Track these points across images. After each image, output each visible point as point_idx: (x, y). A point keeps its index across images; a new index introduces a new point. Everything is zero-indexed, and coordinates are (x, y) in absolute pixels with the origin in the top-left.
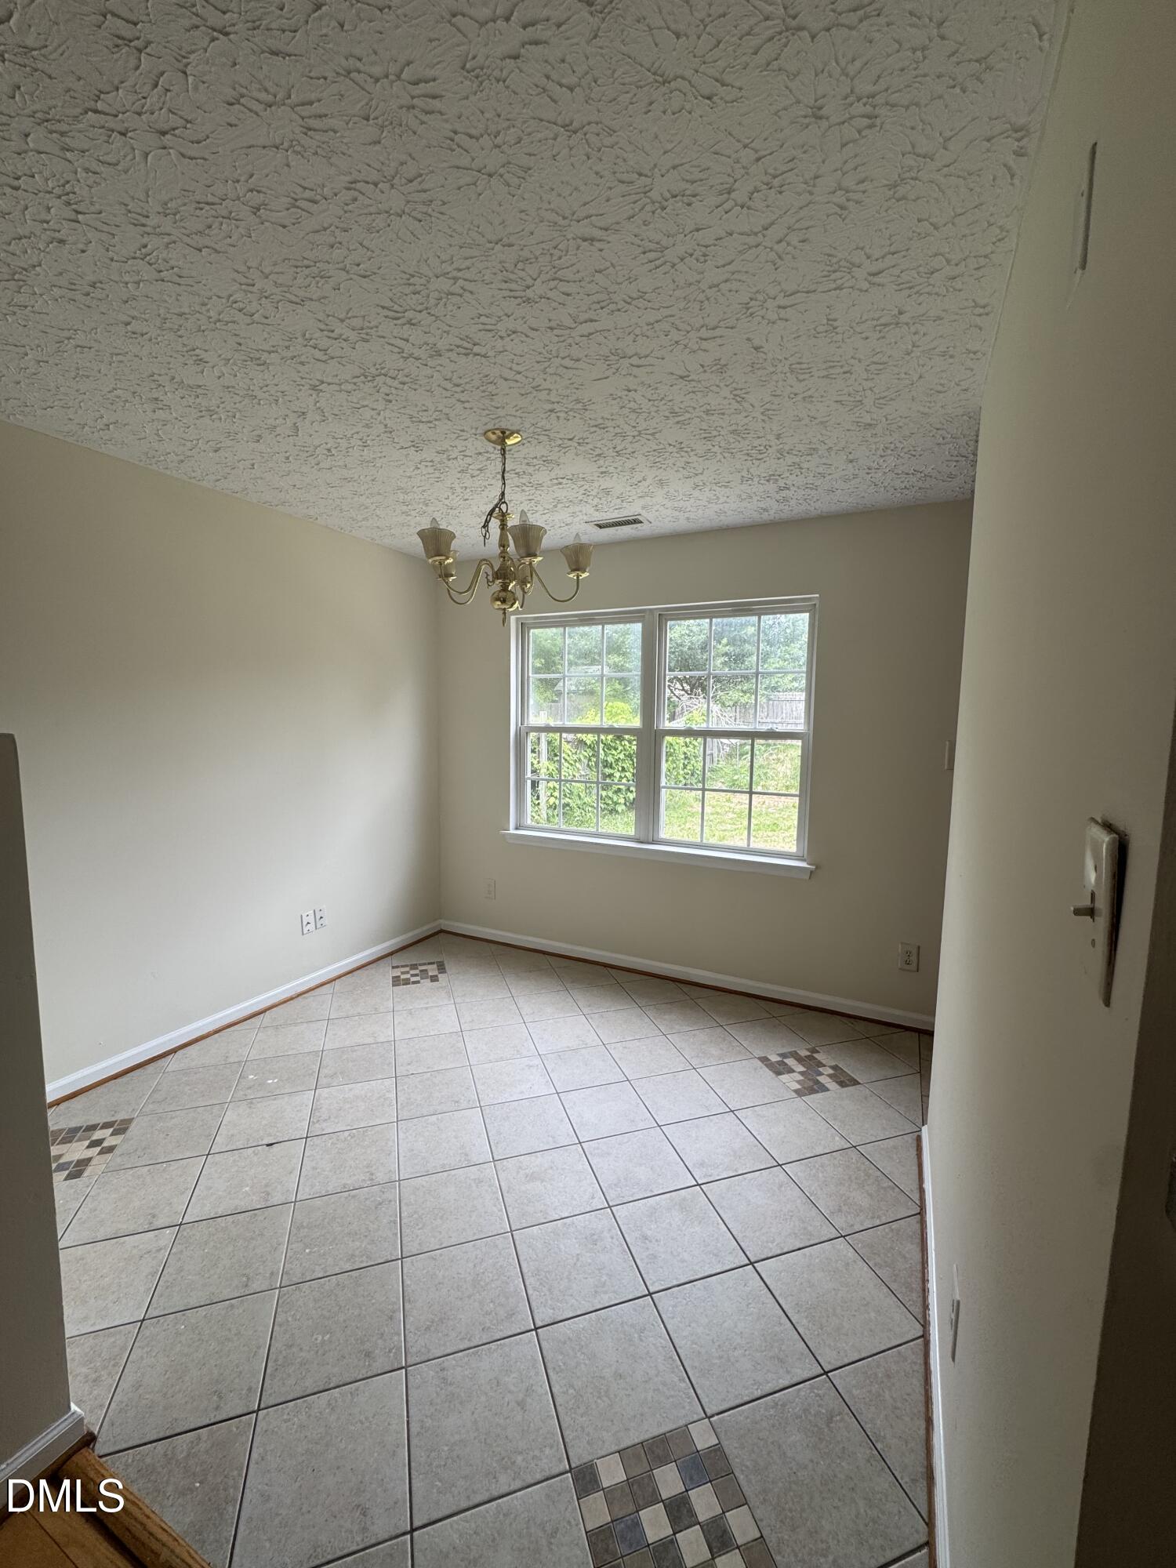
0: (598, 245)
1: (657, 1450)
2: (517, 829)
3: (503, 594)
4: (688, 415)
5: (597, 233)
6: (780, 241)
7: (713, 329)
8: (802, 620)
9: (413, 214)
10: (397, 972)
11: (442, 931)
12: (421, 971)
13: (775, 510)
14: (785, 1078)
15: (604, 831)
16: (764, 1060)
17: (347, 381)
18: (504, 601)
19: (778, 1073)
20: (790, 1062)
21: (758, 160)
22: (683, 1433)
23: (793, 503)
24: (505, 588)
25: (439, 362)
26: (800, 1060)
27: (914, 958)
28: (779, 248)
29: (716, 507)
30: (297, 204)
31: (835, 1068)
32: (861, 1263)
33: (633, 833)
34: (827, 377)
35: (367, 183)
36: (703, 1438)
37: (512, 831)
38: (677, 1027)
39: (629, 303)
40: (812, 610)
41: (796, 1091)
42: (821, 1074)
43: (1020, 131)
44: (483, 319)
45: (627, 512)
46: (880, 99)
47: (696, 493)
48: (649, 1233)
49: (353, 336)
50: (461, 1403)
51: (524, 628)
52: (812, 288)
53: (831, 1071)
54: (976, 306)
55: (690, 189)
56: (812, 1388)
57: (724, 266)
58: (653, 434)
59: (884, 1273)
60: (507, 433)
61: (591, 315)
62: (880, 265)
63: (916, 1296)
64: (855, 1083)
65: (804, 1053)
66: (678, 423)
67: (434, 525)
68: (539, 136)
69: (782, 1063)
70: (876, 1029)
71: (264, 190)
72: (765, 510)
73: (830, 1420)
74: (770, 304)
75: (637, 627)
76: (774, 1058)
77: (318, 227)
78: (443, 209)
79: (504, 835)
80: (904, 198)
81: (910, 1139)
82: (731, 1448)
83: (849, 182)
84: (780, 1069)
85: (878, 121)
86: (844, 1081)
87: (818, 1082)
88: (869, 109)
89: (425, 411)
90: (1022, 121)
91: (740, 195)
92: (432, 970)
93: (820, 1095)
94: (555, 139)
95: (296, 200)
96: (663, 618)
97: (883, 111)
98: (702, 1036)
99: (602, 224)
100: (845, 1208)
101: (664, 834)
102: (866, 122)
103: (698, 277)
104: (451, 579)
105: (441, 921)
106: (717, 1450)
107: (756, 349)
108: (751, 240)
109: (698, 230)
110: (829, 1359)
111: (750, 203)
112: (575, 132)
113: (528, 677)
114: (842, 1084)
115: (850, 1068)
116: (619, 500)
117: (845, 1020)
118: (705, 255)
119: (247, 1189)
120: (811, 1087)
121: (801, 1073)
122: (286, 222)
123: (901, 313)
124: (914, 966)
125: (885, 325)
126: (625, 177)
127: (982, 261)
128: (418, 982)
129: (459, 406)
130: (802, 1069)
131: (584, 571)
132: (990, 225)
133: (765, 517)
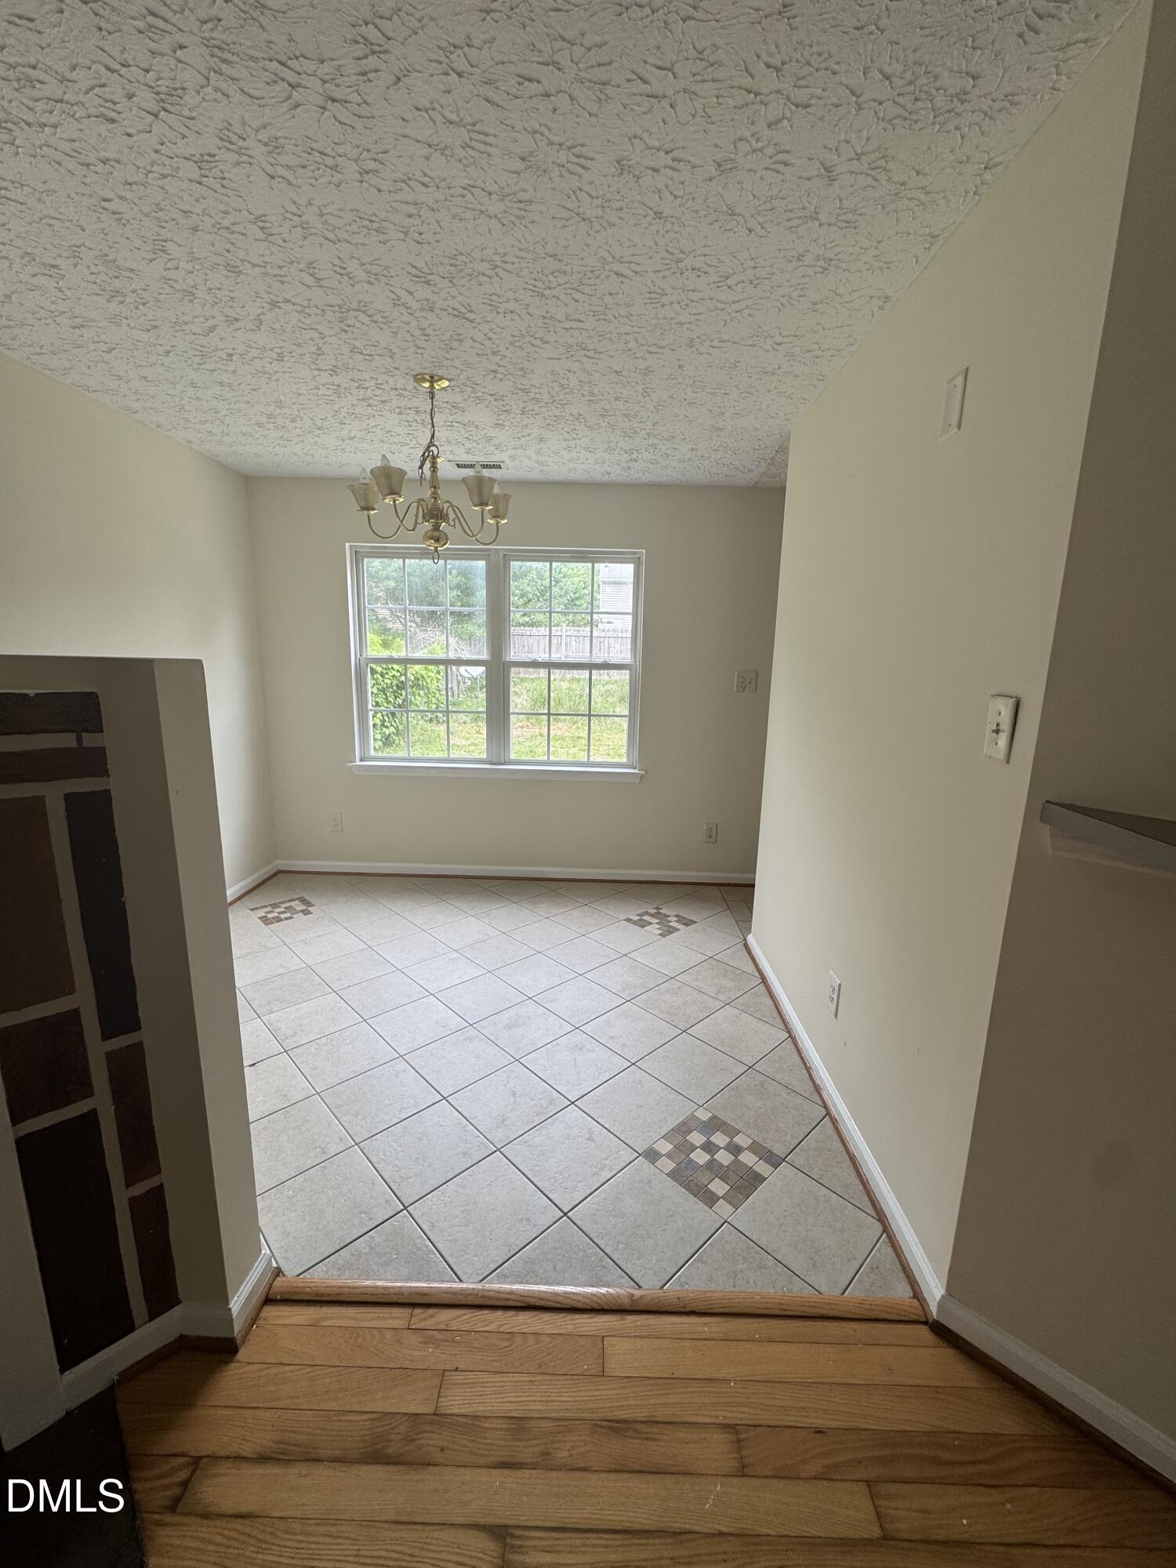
0: (622, 279)
1: (684, 1128)
2: (361, 760)
3: (436, 534)
4: (600, 397)
5: (628, 272)
6: (737, 312)
7: (661, 348)
8: (627, 571)
9: (502, 220)
10: (261, 913)
11: (279, 872)
12: (286, 908)
13: (616, 474)
14: (648, 928)
15: (456, 756)
16: (628, 920)
17: (316, 307)
18: (437, 541)
19: (643, 926)
20: (646, 918)
21: (755, 268)
22: (693, 1117)
23: (633, 471)
24: (436, 528)
25: (425, 315)
26: (652, 915)
27: (714, 833)
28: (734, 315)
29: (570, 465)
30: (409, 182)
31: (677, 916)
32: (743, 1014)
33: (485, 757)
34: (712, 393)
35: (484, 190)
36: (704, 1116)
37: (358, 763)
38: (554, 911)
39: (615, 318)
40: (637, 562)
41: (660, 935)
42: (670, 922)
43: (887, 298)
44: (494, 298)
45: (494, 459)
46: (833, 263)
47: (564, 453)
48: (613, 1034)
49: (360, 274)
50: (552, 1152)
51: (358, 556)
52: (738, 341)
53: (676, 919)
54: (820, 375)
55: (706, 268)
56: (747, 1076)
57: (695, 314)
58: (563, 405)
59: (758, 1014)
60: (436, 378)
61: (582, 317)
62: (784, 340)
63: (778, 1020)
64: (695, 922)
65: (653, 911)
66: (590, 401)
67: (385, 462)
68: (636, 212)
69: (641, 920)
70: (690, 889)
71: (386, 163)
72: (609, 473)
73: (763, 1085)
74: (708, 343)
75: (481, 565)
76: (636, 918)
77: (410, 200)
78: (529, 225)
79: (350, 768)
80: (816, 311)
81: (741, 946)
82: (721, 1115)
83: (795, 294)
84: (642, 924)
85: (826, 272)
86: (688, 923)
87: (671, 927)
88: (826, 265)
89: (376, 346)
90: (890, 295)
91: (730, 281)
92: (298, 906)
93: (676, 933)
94: (645, 217)
95: (410, 179)
96: (507, 558)
97: (832, 268)
98: (576, 913)
99: (635, 269)
100: (722, 990)
101: (513, 756)
102: (821, 270)
103: (673, 315)
104: (372, 512)
105: (279, 862)
106: (714, 1117)
107: (680, 367)
108: (720, 306)
109: (693, 291)
110: (750, 1061)
111: (734, 287)
112: (660, 218)
113: (365, 607)
114: (686, 925)
115: (687, 914)
116: (493, 448)
117: (668, 886)
118: (687, 305)
119: (261, 1098)
120: (669, 931)
121: (658, 923)
122: (382, 187)
123: (779, 368)
124: (713, 840)
125: (767, 373)
126: (672, 250)
127: (836, 352)
128: (291, 918)
129: (413, 349)
130: (657, 921)
131: (503, 518)
132: (850, 336)
133: (606, 478)
